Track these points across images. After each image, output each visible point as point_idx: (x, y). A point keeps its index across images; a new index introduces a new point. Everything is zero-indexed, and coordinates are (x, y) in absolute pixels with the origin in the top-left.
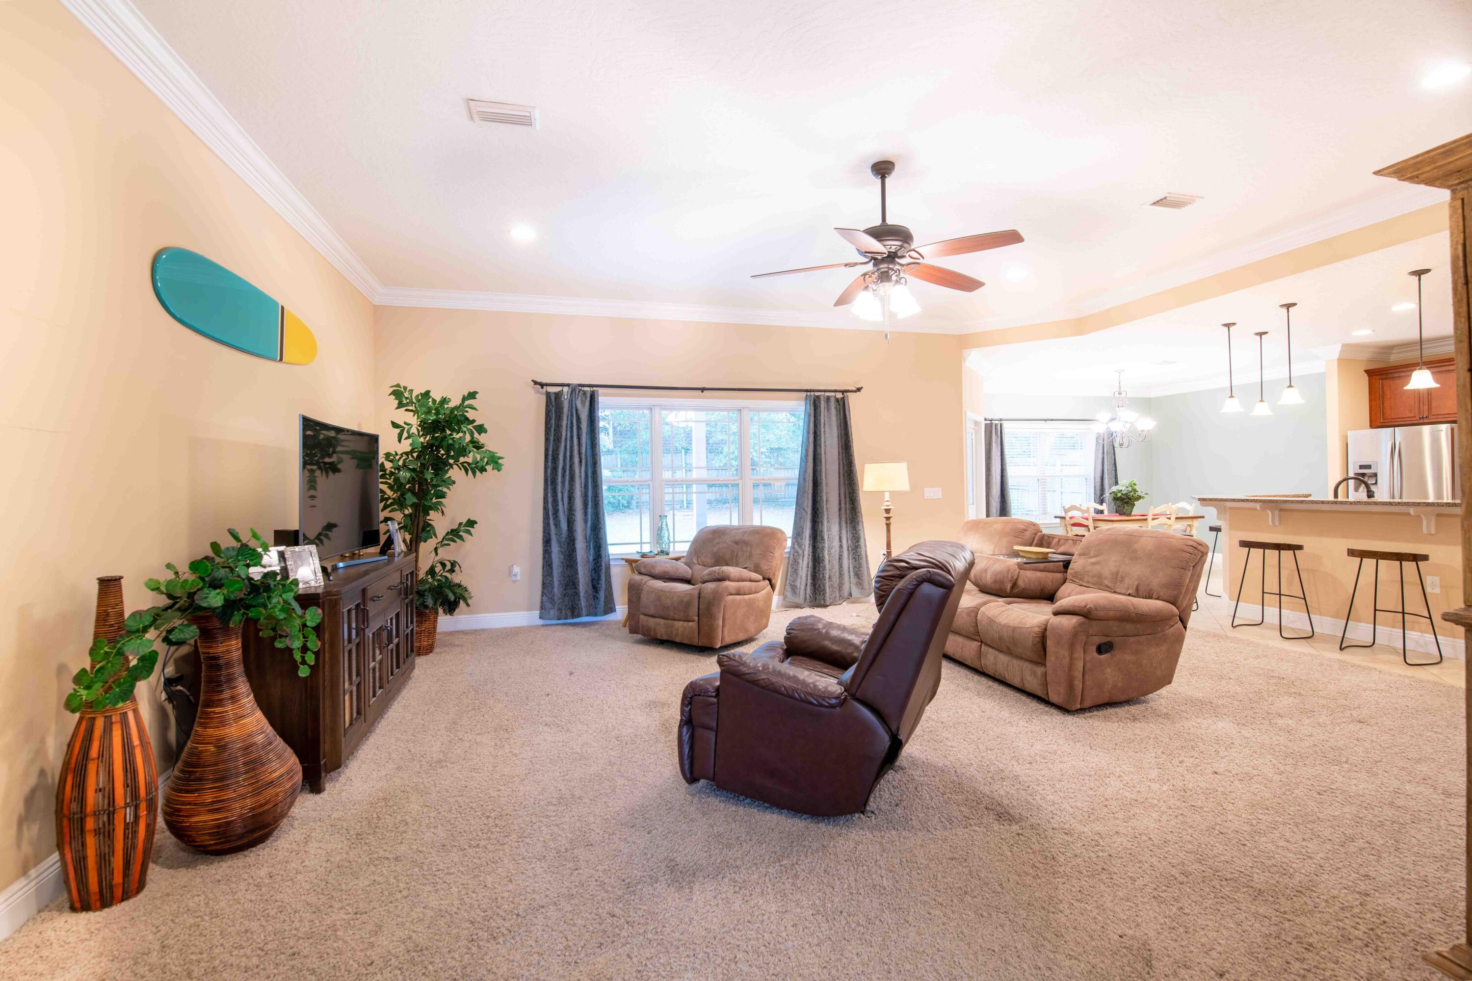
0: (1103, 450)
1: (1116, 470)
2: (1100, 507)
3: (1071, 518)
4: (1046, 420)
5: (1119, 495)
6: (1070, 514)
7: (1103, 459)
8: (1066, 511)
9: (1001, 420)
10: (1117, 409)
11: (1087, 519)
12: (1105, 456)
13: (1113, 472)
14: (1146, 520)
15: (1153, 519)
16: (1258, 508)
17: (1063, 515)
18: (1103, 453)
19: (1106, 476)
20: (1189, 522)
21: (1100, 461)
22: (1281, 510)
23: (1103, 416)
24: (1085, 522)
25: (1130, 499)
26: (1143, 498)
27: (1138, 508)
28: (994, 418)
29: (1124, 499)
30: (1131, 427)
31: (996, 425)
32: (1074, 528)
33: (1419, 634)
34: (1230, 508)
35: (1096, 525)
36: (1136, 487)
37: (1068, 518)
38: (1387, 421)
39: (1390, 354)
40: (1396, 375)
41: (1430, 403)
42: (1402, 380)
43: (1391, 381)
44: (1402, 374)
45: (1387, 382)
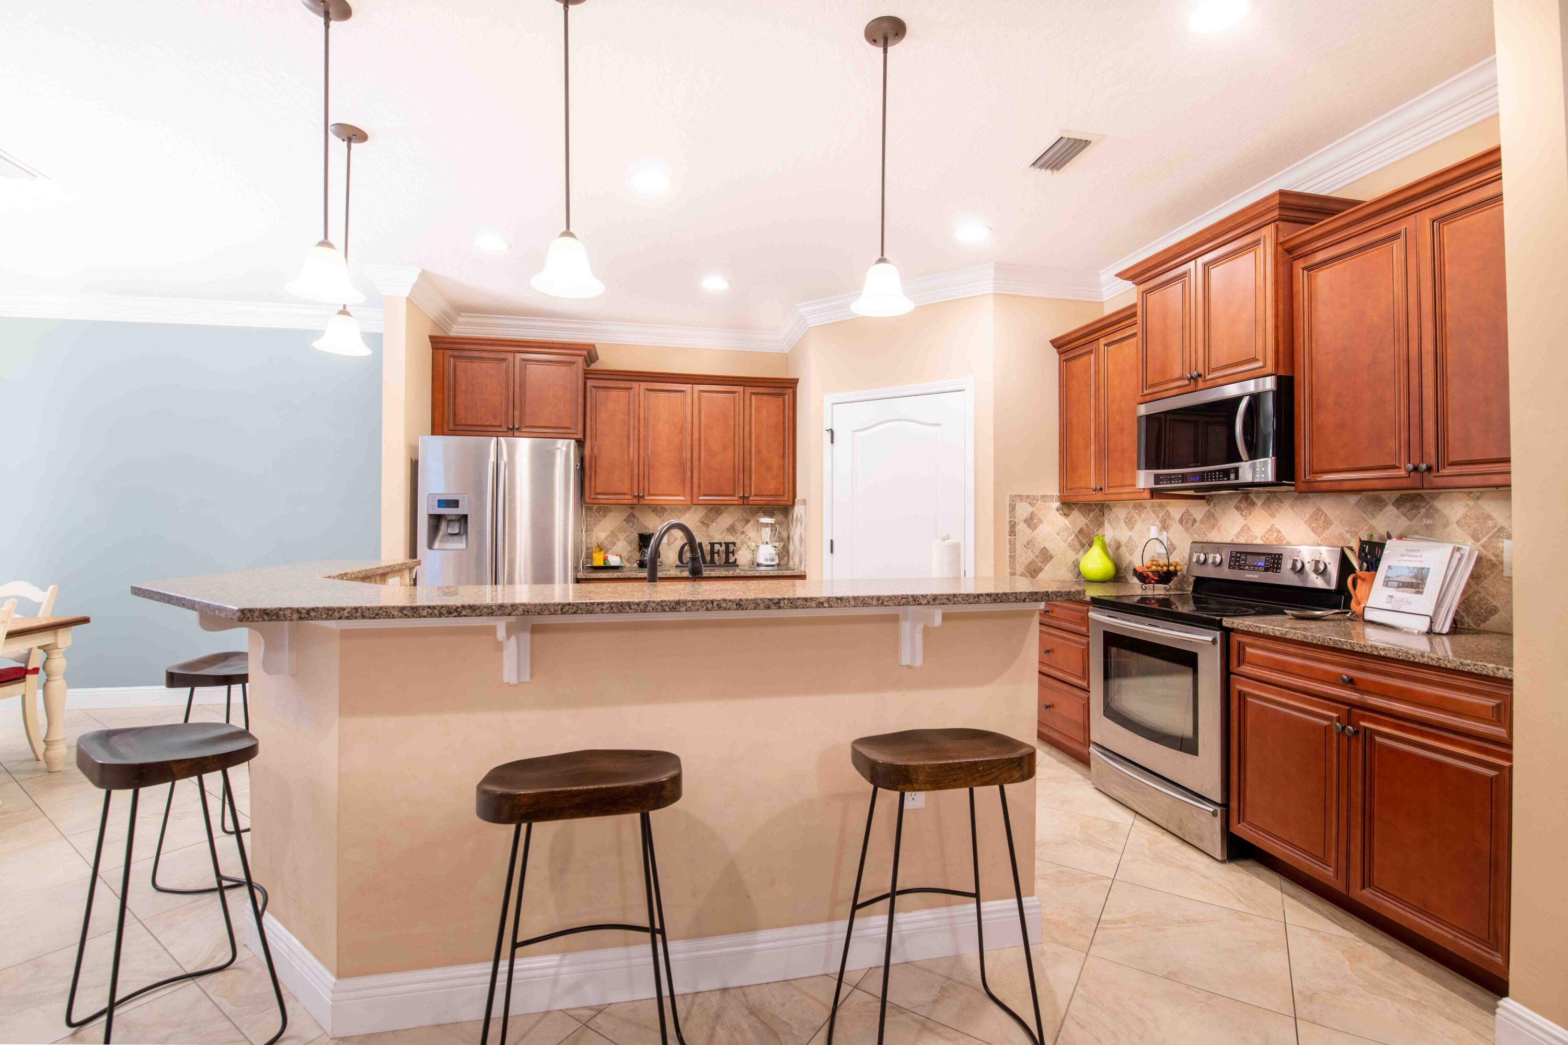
38: (459, 428)
39: (455, 322)
40: (476, 354)
41: (522, 409)
42: (485, 364)
43: (468, 364)
44: (485, 355)
45: (461, 364)
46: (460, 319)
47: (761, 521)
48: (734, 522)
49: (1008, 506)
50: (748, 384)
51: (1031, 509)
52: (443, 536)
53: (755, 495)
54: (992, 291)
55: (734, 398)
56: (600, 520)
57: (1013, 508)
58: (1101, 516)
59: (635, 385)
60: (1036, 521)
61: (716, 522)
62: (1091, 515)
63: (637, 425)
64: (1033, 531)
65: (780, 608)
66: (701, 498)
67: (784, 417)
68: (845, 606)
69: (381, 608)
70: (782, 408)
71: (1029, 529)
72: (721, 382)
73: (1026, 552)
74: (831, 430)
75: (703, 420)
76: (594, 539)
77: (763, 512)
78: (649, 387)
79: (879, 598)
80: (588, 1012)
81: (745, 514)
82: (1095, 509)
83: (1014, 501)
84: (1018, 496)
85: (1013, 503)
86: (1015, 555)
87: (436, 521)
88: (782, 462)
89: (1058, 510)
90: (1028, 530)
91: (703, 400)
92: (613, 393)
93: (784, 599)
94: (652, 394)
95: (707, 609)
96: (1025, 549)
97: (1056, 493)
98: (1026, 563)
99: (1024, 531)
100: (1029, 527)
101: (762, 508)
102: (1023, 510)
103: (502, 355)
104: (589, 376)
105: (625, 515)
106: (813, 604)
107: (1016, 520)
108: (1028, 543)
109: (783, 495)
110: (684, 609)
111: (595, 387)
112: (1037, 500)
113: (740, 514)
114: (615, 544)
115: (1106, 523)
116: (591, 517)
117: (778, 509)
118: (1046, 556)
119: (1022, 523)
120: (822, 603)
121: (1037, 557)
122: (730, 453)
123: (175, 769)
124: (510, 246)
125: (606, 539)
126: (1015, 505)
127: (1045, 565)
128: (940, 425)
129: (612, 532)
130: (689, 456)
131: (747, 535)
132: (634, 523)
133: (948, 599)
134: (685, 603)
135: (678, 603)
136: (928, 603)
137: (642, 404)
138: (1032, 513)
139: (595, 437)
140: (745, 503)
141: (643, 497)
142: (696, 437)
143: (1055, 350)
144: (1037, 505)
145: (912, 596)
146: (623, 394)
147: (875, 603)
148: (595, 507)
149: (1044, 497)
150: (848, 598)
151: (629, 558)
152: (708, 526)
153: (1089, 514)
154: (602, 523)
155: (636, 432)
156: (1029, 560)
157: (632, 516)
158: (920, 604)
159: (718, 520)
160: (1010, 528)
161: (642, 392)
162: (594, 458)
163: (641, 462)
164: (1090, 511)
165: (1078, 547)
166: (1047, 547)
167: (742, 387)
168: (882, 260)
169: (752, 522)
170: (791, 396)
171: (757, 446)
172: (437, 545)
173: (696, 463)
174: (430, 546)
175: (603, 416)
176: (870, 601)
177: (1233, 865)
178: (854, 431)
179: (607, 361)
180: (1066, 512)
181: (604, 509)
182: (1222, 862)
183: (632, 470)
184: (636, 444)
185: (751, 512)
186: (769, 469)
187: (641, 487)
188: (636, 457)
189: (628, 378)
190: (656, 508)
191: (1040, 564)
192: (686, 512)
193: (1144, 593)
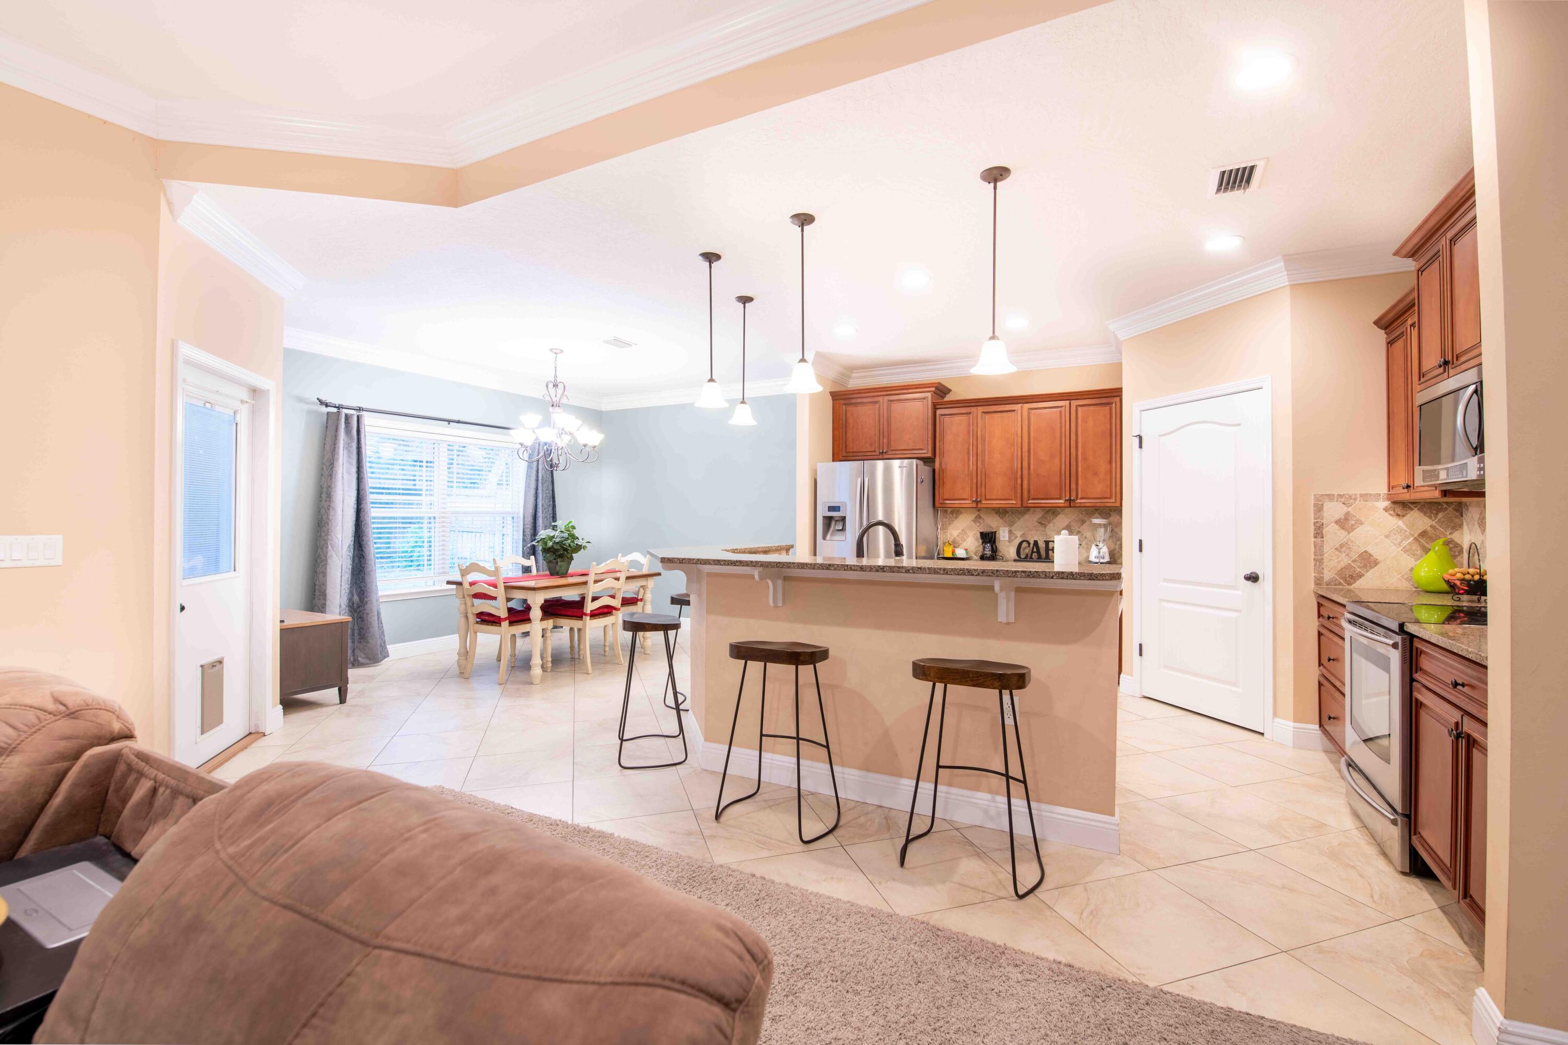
0: (537, 477)
1: (554, 507)
2: (527, 563)
3: (472, 584)
4: (449, 421)
5: (550, 544)
6: (472, 577)
7: (537, 489)
8: (464, 573)
9: (360, 409)
10: (551, 409)
11: (495, 586)
12: (540, 485)
13: (551, 509)
14: (585, 583)
15: (596, 582)
16: (757, 577)
17: (459, 579)
18: (537, 480)
19: (540, 514)
20: (642, 582)
21: (533, 492)
22: (786, 579)
23: (531, 419)
24: (491, 591)
25: (566, 550)
26: (585, 547)
27: (578, 563)
28: (345, 404)
29: (557, 550)
30: (570, 441)
31: (347, 417)
32: (477, 602)
33: (988, 796)
34: (709, 575)
35: (510, 596)
36: (576, 532)
37: (466, 585)
38: (849, 454)
39: (850, 377)
40: (859, 400)
41: (889, 436)
42: (864, 407)
43: (854, 408)
44: (865, 400)
45: (850, 409)
46: (854, 375)
47: (1093, 522)
48: (1070, 523)
49: (1312, 507)
50: (1074, 398)
51: (1345, 509)
52: (833, 531)
53: (1082, 498)
54: (1287, 283)
55: (1061, 412)
56: (953, 521)
57: (1319, 509)
58: (1456, 517)
59: (973, 409)
60: (1353, 522)
61: (1053, 523)
62: (1440, 515)
63: (975, 443)
64: (1349, 533)
65: (884, 571)
66: (1030, 501)
67: (1111, 423)
68: (923, 573)
69: (707, 560)
70: (1108, 416)
71: (1343, 531)
72: (1048, 399)
73: (1339, 557)
74: (1139, 436)
75: (1032, 434)
76: (949, 536)
77: (1099, 513)
78: (985, 411)
79: (944, 569)
80: (807, 793)
81: (1081, 515)
82: (1446, 509)
83: (1321, 501)
84: (1327, 495)
85: (1320, 503)
86: (1322, 559)
87: (828, 520)
88: (1108, 467)
89: (1386, 510)
90: (1342, 534)
91: (1032, 416)
92: (957, 418)
93: (886, 566)
94: (987, 416)
95: (845, 570)
96: (1337, 553)
97: (1384, 490)
98: (1339, 568)
99: (1335, 534)
100: (1342, 528)
101: (1098, 510)
102: (1333, 511)
103: (876, 399)
104: (938, 407)
105: (973, 517)
106: (904, 570)
107: (1324, 521)
108: (1341, 546)
109: (1110, 498)
110: (833, 568)
111: (942, 415)
112: (1355, 499)
113: (1076, 515)
114: (965, 540)
115: (1465, 524)
116: (947, 518)
117: (1115, 511)
118: (1368, 561)
119: (1333, 524)
120: (909, 570)
121: (1354, 561)
122: (1057, 461)
123: (647, 627)
124: (857, 330)
125: (958, 536)
126: (1323, 505)
127: (1367, 571)
128: (1239, 425)
129: (963, 530)
130: (1019, 465)
131: (1083, 535)
132: (980, 523)
133: (992, 573)
134: (833, 565)
135: (830, 565)
136: (978, 575)
137: (979, 425)
138: (1347, 514)
139: (942, 455)
140: (1072, 505)
141: (980, 501)
142: (1025, 449)
143: (1383, 332)
144: (1354, 505)
145: (967, 569)
146: (964, 418)
147: (942, 572)
148: (949, 510)
149: (1365, 497)
150: (925, 568)
151: (976, 552)
152: (1045, 526)
153: (1437, 514)
154: (955, 522)
155: (975, 448)
156: (1342, 564)
157: (979, 517)
158: (973, 575)
159: (1054, 521)
160: (1315, 530)
161: (980, 415)
162: (942, 470)
163: (979, 473)
164: (1438, 511)
165: (1419, 552)
166: (1370, 551)
167: (1068, 402)
168: (993, 337)
169: (1088, 523)
170: (1118, 404)
171: (1084, 453)
172: (828, 537)
173: (1025, 472)
174: (824, 538)
175: (949, 437)
176: (939, 571)
177: (1417, 881)
178: (1161, 436)
179: (959, 393)
180: (1399, 513)
181: (956, 512)
182: (1404, 873)
183: (972, 479)
184: (975, 458)
185: (1087, 514)
186: (1096, 474)
187: (979, 493)
188: (975, 468)
189: (968, 405)
190: (999, 510)
191: (1359, 570)
192: (1025, 514)
193: (1456, 603)
